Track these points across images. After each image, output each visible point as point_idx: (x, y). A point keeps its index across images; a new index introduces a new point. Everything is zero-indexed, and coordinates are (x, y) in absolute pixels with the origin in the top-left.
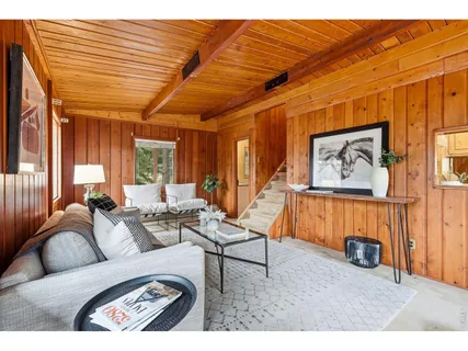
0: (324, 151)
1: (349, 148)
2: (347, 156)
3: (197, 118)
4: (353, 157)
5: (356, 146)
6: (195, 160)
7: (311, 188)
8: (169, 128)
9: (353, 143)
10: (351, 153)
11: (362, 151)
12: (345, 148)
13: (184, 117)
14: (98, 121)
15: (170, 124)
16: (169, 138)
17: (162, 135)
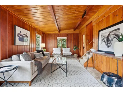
0: (102, 36)
1: (111, 34)
2: (110, 38)
3: (73, 30)
4: (112, 38)
5: (113, 33)
6: (72, 41)
7: (98, 51)
8: (65, 34)
9: (112, 32)
10: (112, 36)
11: (115, 35)
12: (109, 34)
13: (69, 31)
14: (50, 34)
15: (65, 33)
16: (65, 36)
17: (64, 36)
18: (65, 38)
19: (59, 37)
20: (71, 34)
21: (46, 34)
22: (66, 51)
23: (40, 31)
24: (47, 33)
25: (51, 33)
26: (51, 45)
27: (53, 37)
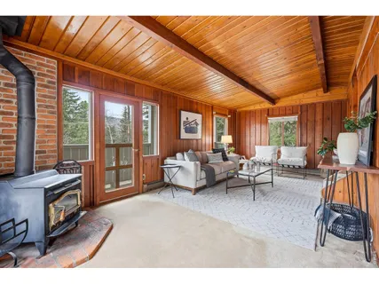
3: (320, 92)
6: (319, 127)
8: (293, 107)
13: (306, 95)
14: (250, 112)
15: (293, 103)
16: (292, 114)
17: (288, 112)
18: (294, 118)
19: (273, 116)
20: (314, 105)
21: (240, 113)
22: (291, 156)
23: (225, 108)
24: (244, 109)
25: (252, 108)
26: (253, 138)
27: (258, 119)
